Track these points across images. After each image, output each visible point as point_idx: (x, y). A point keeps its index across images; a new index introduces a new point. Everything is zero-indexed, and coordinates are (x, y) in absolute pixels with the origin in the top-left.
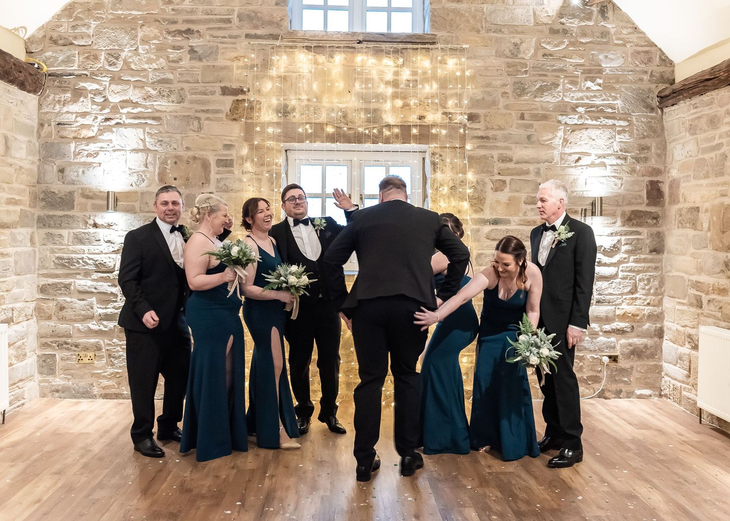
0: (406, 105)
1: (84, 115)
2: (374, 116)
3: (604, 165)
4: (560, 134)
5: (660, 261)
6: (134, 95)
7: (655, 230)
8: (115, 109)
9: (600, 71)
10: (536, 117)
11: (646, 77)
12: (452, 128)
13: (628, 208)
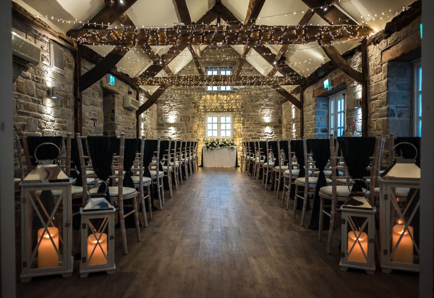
0: (229, 105)
1: (166, 108)
2: (223, 107)
3: (269, 116)
4: (260, 110)
5: (281, 135)
6: (175, 104)
7: (280, 129)
8: (172, 107)
9: (268, 97)
10: (255, 107)
11: (278, 98)
12: (238, 109)
13: (274, 125)
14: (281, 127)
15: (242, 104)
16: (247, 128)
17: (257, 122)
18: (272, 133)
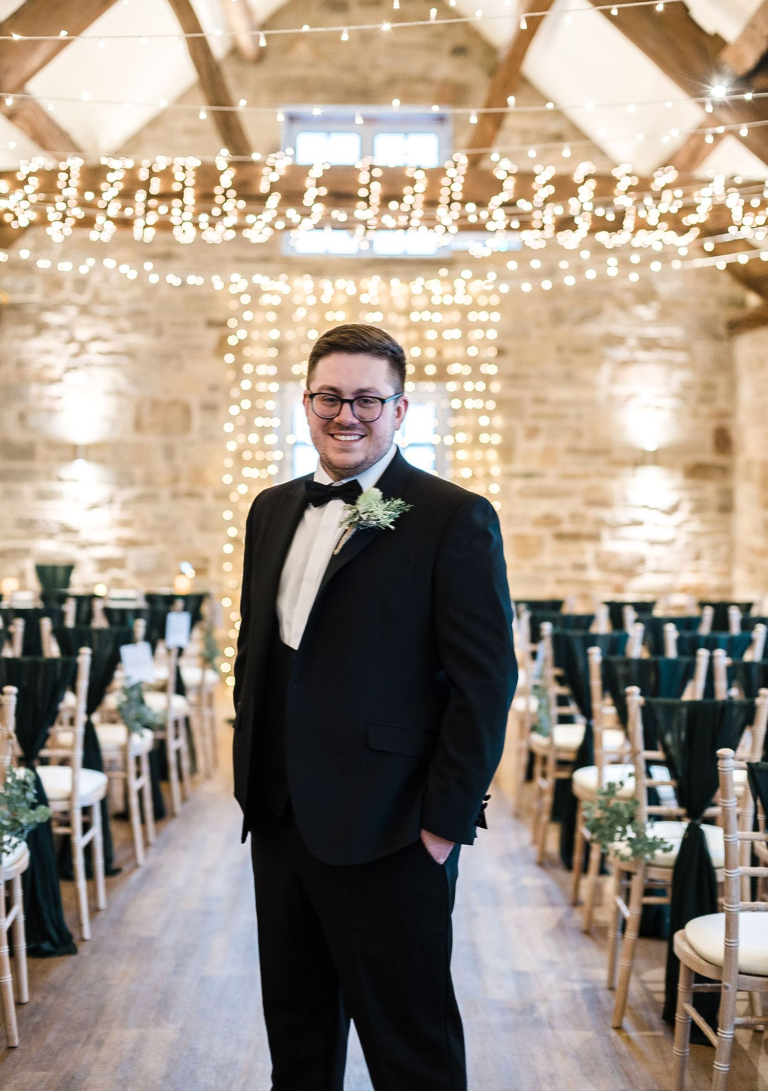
3: (660, 407)
4: (606, 370)
5: (730, 522)
7: (722, 485)
9: (655, 293)
10: (578, 351)
12: (475, 364)
13: (692, 459)
14: (725, 471)
15: (502, 335)
16: (529, 475)
17: (585, 444)
18: (674, 509)
